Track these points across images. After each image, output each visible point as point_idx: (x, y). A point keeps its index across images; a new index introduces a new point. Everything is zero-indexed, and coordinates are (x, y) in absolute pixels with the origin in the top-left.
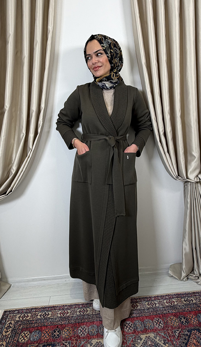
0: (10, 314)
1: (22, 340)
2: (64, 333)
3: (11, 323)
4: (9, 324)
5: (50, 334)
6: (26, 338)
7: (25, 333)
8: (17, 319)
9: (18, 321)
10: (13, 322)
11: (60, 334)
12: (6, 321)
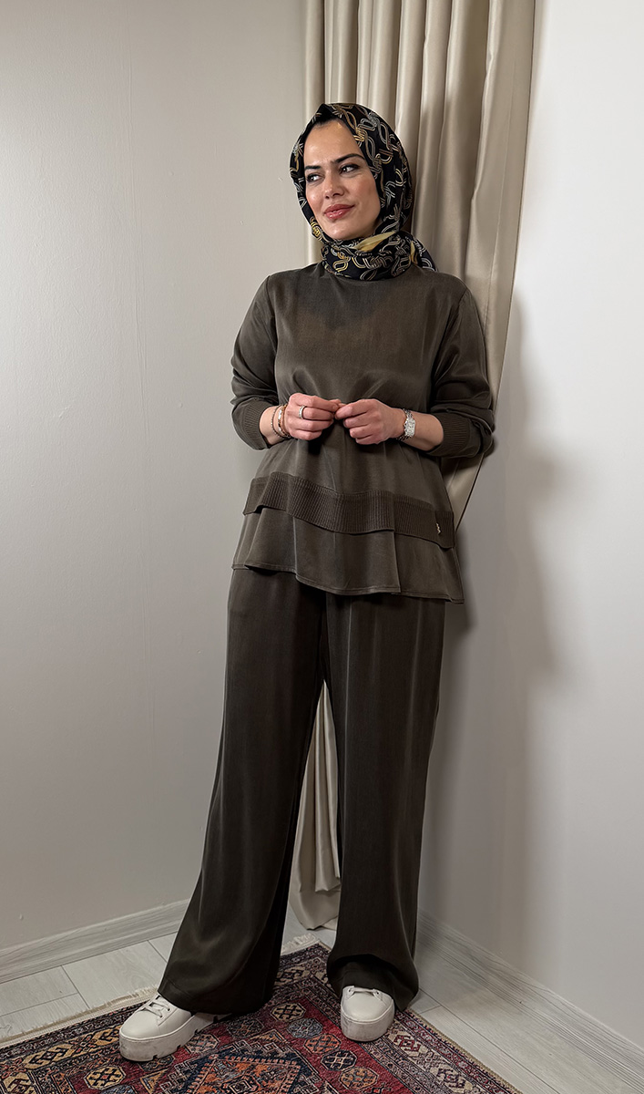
0: (322, 957)
1: (276, 1013)
2: (353, 1071)
3: (301, 973)
4: (297, 971)
5: (328, 1049)
6: (285, 1017)
7: (298, 1008)
8: (320, 977)
9: (315, 980)
10: (306, 974)
11: (344, 1066)
12: (299, 963)
